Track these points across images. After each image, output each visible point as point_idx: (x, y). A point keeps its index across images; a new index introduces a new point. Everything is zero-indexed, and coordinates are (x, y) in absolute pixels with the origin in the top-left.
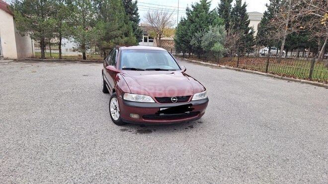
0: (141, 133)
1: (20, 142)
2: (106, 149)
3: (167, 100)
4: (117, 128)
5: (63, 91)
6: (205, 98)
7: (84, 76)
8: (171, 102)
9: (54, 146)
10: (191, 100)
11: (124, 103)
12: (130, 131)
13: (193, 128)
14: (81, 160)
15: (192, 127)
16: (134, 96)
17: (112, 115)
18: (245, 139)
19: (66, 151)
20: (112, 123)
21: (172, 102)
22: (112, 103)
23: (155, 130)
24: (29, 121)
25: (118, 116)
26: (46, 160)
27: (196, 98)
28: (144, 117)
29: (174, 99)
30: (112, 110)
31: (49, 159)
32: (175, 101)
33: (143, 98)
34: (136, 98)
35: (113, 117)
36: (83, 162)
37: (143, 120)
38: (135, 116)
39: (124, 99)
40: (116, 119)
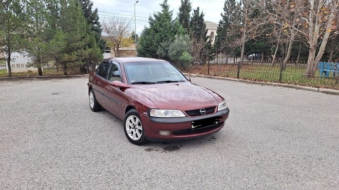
0: (170, 151)
3: (196, 112)
6: (226, 108)
7: (54, 94)
8: (200, 114)
10: (217, 111)
11: (151, 121)
12: (157, 150)
16: (163, 111)
17: (130, 135)
19: (103, 182)
22: (128, 122)
25: (140, 135)
27: (220, 108)
28: (175, 133)
29: (203, 111)
30: (128, 129)
32: (204, 113)
33: (172, 113)
34: (166, 114)
35: (131, 137)
37: (175, 136)
38: (164, 133)
39: (151, 115)
40: (136, 139)
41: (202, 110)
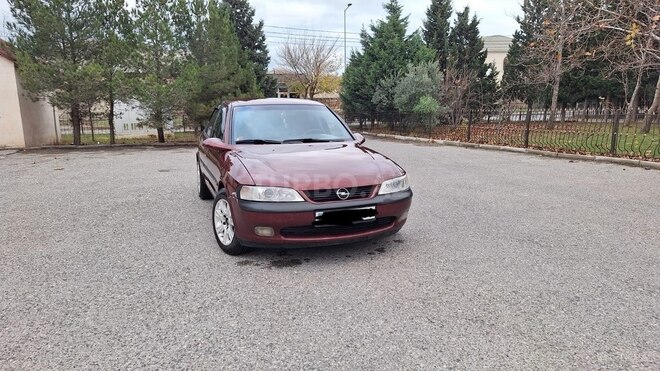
0: (280, 267)
1: (30, 296)
2: (208, 300)
4: (231, 261)
5: (119, 201)
6: (404, 189)
8: (336, 199)
9: (100, 299)
10: (377, 194)
11: (241, 207)
12: (257, 265)
13: (384, 251)
14: (157, 323)
15: (382, 250)
17: (220, 235)
18: (489, 266)
19: (126, 307)
20: (220, 251)
21: (338, 199)
22: (217, 211)
23: (307, 260)
24: (50, 258)
25: (232, 235)
26: (84, 326)
27: (386, 188)
28: (283, 232)
29: (343, 193)
30: (218, 224)
31: (91, 323)
32: (344, 196)
33: (280, 193)
35: (221, 239)
36: (162, 325)
37: (283, 238)
38: (266, 232)
39: (242, 197)
40: (227, 242)
41: (342, 190)
